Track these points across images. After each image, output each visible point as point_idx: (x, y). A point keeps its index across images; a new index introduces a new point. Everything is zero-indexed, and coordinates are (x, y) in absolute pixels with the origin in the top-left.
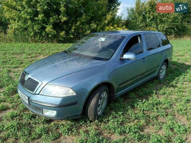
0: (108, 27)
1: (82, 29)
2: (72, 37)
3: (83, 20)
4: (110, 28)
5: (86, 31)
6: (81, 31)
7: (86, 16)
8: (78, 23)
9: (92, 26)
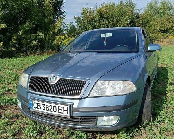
0: (58, 37)
1: (26, 40)
2: (14, 49)
3: (27, 29)
4: (60, 38)
5: (31, 41)
6: (24, 42)
7: (30, 23)
8: (21, 32)
9: (39, 35)
